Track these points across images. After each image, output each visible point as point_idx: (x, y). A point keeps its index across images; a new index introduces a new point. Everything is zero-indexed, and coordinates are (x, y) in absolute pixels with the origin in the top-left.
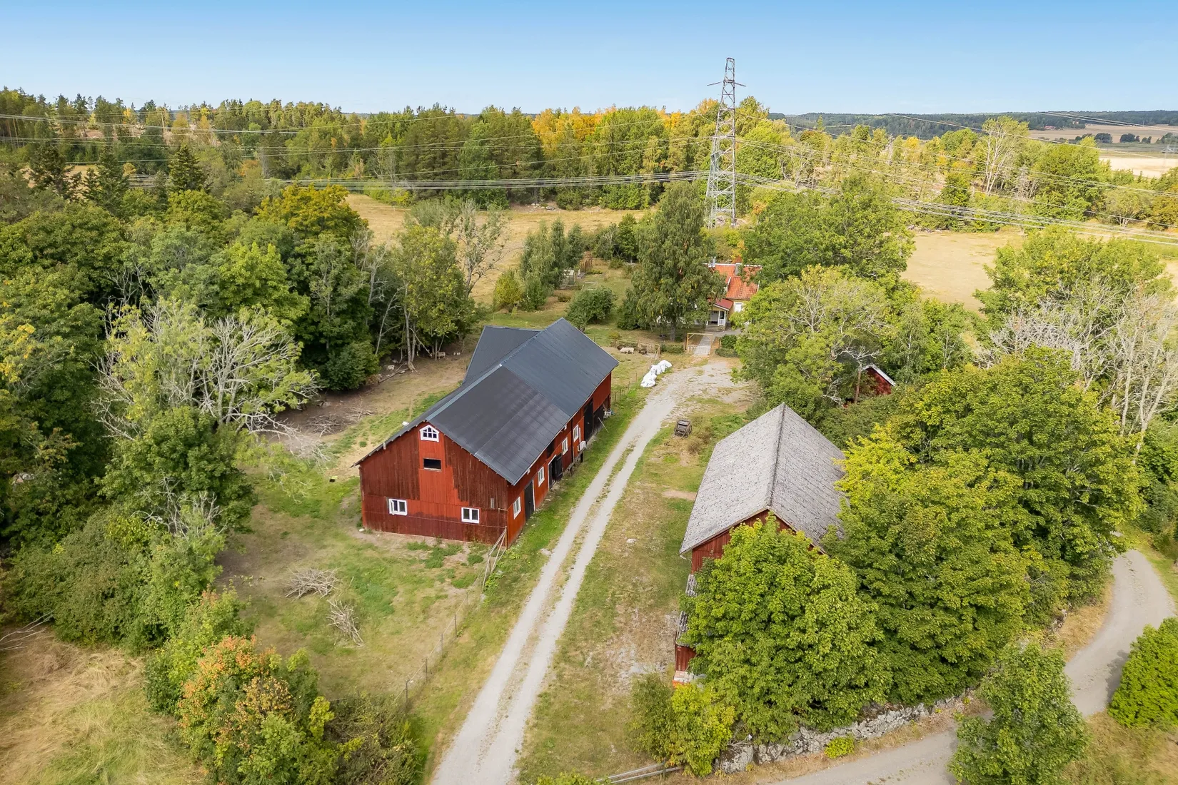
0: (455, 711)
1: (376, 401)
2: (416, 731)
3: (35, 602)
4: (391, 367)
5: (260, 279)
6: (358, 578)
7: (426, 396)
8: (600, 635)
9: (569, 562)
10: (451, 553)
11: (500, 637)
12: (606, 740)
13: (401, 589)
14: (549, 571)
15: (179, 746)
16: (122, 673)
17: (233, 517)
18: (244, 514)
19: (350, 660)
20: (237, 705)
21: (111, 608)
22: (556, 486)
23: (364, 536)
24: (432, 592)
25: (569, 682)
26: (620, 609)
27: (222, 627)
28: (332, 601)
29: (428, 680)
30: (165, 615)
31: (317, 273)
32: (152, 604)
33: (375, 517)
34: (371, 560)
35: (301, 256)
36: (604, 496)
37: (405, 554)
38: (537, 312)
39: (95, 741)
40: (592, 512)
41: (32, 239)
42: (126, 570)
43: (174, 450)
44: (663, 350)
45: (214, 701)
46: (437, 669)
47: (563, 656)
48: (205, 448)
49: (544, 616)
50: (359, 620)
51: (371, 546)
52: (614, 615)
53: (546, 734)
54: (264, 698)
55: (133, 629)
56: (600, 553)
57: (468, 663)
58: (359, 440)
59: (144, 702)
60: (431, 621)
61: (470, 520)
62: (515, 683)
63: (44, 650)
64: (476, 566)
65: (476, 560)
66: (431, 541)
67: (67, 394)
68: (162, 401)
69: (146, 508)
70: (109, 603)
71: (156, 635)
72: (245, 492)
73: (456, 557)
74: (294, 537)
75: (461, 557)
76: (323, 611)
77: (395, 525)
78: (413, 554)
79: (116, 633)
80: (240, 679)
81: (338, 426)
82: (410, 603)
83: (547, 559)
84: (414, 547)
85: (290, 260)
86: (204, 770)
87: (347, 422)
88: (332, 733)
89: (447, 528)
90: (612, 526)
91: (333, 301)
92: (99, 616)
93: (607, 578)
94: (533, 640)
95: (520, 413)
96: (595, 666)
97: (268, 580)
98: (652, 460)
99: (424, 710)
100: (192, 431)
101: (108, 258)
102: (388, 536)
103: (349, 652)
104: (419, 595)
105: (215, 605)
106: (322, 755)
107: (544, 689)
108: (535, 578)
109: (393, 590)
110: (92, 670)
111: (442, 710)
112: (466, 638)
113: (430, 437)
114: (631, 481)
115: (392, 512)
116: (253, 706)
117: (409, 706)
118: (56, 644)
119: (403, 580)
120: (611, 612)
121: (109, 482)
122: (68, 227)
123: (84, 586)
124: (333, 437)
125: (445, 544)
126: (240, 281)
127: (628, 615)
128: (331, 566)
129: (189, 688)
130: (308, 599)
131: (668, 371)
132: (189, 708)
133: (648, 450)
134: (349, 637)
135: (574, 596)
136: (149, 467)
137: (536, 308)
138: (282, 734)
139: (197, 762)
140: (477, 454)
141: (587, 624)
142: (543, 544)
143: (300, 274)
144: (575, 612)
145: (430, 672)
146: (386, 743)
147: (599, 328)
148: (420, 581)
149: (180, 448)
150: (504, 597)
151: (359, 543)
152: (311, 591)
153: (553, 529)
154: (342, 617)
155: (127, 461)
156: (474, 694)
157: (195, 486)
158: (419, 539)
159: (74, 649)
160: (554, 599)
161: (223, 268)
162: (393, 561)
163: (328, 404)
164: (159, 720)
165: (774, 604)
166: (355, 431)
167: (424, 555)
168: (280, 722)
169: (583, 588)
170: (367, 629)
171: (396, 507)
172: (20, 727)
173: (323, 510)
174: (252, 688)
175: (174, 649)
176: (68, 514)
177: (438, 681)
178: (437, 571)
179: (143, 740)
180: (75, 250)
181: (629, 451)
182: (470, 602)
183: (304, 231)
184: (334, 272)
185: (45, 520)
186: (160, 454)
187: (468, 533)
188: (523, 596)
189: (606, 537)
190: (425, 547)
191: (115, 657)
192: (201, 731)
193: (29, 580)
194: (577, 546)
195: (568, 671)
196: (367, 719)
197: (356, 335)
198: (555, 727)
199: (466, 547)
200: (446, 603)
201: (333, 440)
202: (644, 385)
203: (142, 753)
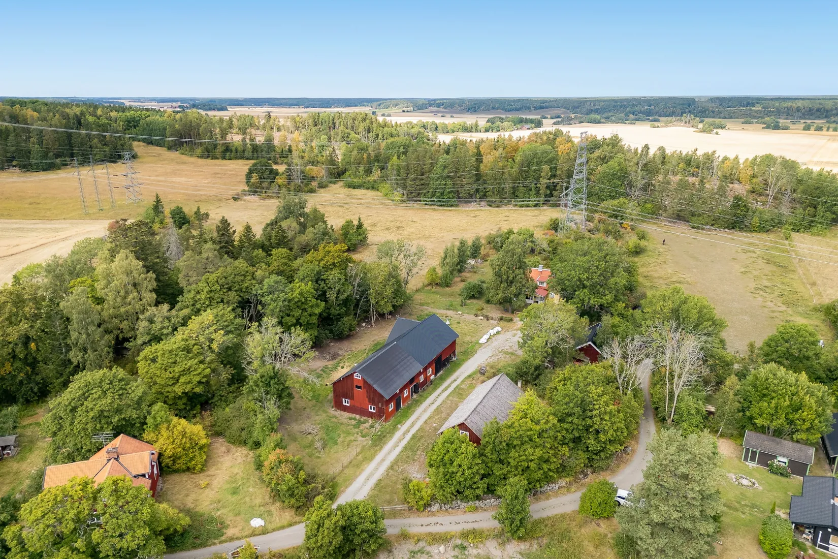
0: (349, 481)
1: (353, 343)
2: (334, 487)
3: (220, 428)
4: (364, 324)
5: (304, 297)
6: (328, 429)
7: (376, 342)
8: (407, 461)
9: (408, 431)
10: (364, 423)
11: (371, 459)
12: (395, 497)
13: (342, 436)
14: (398, 435)
15: (263, 481)
16: (246, 456)
17: (284, 404)
18: (288, 403)
19: (318, 460)
20: (279, 470)
21: (244, 434)
22: (415, 396)
23: (334, 412)
24: (353, 438)
25: (390, 477)
26: (419, 452)
27: (277, 445)
28: (317, 438)
29: (343, 470)
30: (261, 438)
31: (330, 288)
32: (257, 434)
33: (338, 405)
34: (334, 422)
35: (324, 280)
36: (433, 403)
37: (347, 421)
38: (447, 289)
39: (238, 477)
40: (425, 411)
41: (221, 282)
42: (249, 421)
43: (266, 380)
44: (501, 319)
45: (273, 468)
46: (347, 467)
47: (391, 467)
48: (276, 380)
49: (390, 452)
50: (324, 446)
51: (335, 417)
52: (416, 455)
53: (376, 492)
54: (287, 469)
55: (250, 441)
56: (421, 429)
57: (358, 466)
58: (341, 365)
59: (253, 467)
60: (349, 449)
61: (372, 411)
62: (372, 474)
63: (222, 445)
64: (372, 429)
65: (372, 426)
66: (358, 417)
67: (232, 352)
68: (263, 363)
69: (257, 399)
70: (243, 432)
71: (257, 445)
72: (290, 395)
73: (365, 425)
74: (308, 410)
75: (367, 425)
76: (313, 441)
77: (345, 409)
78: (350, 422)
79: (245, 442)
80: (280, 462)
81: (335, 356)
82: (344, 441)
83: (399, 429)
84: (351, 419)
85: (319, 282)
86: (269, 489)
87: (338, 355)
88: (306, 482)
89: (364, 412)
90: (430, 418)
91: (337, 300)
92: (240, 436)
93: (419, 440)
94: (383, 460)
95: (398, 367)
96: (401, 472)
97: (295, 427)
98: (463, 386)
99: (339, 480)
100: (273, 374)
101: (247, 287)
102: (343, 413)
103: (319, 457)
104: (348, 439)
105: (275, 438)
106: (302, 488)
107: (381, 478)
108: (391, 437)
109: (339, 436)
110: (237, 454)
111: (345, 481)
112: (360, 457)
113: (358, 377)
114: (448, 397)
115: (344, 404)
116: (283, 471)
117: (334, 478)
118: (226, 444)
119: (344, 432)
120: (415, 453)
121: (245, 389)
122: (233, 276)
123: (236, 425)
124: (331, 362)
125: (363, 419)
126: (296, 300)
127: (420, 455)
128: (319, 424)
129: (266, 463)
130: (309, 436)
131: (498, 333)
132: (266, 470)
133: (463, 381)
134: (320, 452)
135: (403, 445)
136: (257, 386)
137: (447, 286)
138: (290, 480)
139: (267, 487)
140: (374, 386)
141: (404, 457)
142: (400, 422)
143: (323, 288)
144: (402, 452)
145: (344, 468)
146: (323, 488)
147: (475, 301)
148: (349, 433)
149: (268, 380)
150: (378, 443)
151: (331, 415)
152: (310, 433)
153: (406, 416)
154: (319, 444)
155: (251, 383)
156: (356, 477)
157: (272, 393)
158: (353, 416)
159: (232, 446)
160: (396, 446)
161: (290, 294)
162: (342, 424)
163: (332, 344)
164: (257, 473)
165: (446, 458)
166: (341, 360)
167: (353, 422)
168: (290, 476)
169: (408, 443)
170: (327, 449)
171: (346, 403)
172: (216, 470)
173: (321, 399)
174: (283, 465)
175: (262, 450)
176: (231, 396)
177: (346, 471)
178: (357, 430)
179: (252, 478)
180: (235, 285)
181: (455, 380)
182: (365, 443)
183: (327, 268)
184: (337, 288)
185: (223, 398)
186: (262, 382)
187: (371, 415)
188: (385, 444)
189: (426, 422)
190: (355, 419)
191: (244, 450)
192: (269, 477)
193: (218, 421)
194: (413, 424)
195: (391, 472)
196: (319, 480)
197: (347, 314)
198: (380, 491)
199: (370, 421)
200: (356, 443)
201: (330, 364)
202: (480, 342)
203: (251, 482)
